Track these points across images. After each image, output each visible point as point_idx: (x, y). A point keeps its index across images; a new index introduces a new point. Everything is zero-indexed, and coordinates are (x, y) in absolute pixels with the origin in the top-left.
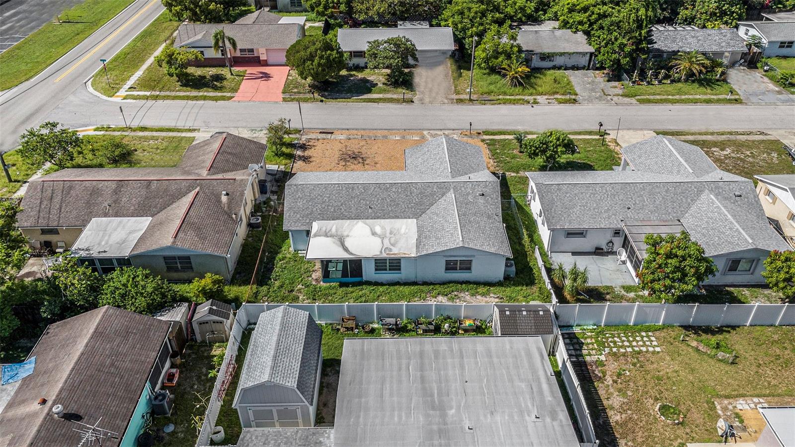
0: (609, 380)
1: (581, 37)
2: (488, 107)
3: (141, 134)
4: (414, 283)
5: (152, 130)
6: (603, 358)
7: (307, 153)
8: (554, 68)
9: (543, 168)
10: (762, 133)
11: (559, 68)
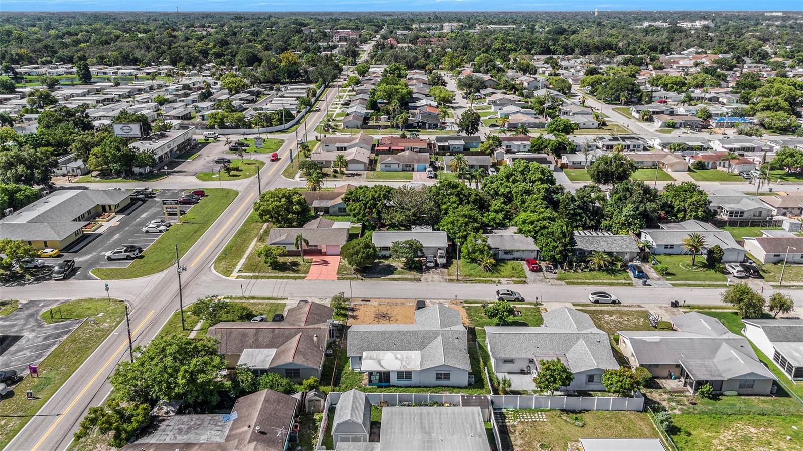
0: (517, 434)
1: (531, 240)
2: (469, 285)
3: (252, 301)
4: (419, 387)
5: (258, 299)
6: (516, 424)
7: (355, 314)
8: (514, 259)
9: (498, 325)
10: (639, 306)
11: (517, 260)
